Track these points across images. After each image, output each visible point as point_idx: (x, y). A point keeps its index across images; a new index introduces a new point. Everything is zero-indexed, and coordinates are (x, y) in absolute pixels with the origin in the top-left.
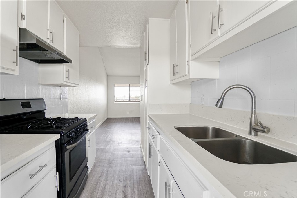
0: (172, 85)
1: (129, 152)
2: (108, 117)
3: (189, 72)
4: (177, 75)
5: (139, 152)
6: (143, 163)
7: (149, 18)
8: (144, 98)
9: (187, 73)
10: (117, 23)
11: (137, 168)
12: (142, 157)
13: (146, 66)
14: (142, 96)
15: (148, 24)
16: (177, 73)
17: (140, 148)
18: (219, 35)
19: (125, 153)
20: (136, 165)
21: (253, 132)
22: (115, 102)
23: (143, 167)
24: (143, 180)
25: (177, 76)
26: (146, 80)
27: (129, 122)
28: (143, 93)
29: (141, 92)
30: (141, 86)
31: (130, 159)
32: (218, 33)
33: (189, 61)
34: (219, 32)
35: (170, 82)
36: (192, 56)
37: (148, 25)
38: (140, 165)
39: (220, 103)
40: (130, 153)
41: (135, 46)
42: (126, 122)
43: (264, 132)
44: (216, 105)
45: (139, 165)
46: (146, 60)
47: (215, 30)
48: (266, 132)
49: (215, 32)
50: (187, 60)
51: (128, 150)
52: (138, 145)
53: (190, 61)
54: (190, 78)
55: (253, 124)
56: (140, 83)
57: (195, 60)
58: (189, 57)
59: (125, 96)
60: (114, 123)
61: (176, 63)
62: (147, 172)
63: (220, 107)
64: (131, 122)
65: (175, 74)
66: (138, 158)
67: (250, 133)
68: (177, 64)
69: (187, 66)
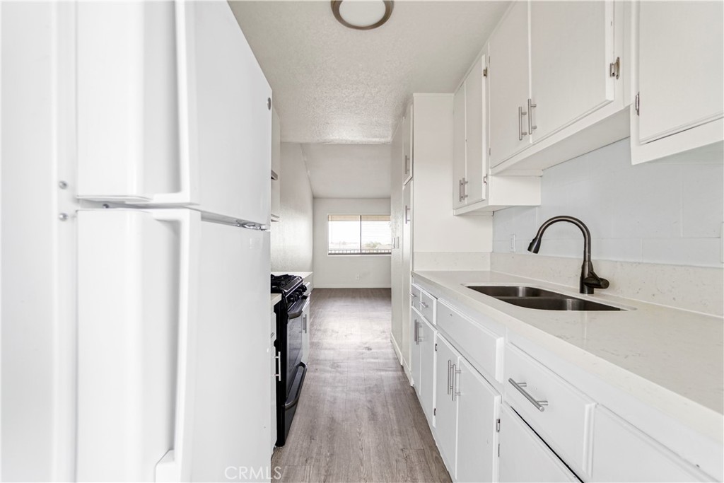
0: (457, 217)
1: (369, 349)
2: (315, 287)
3: (487, 195)
4: (466, 199)
5: (390, 351)
6: (400, 368)
7: (415, 95)
8: (401, 242)
9: (484, 197)
10: (354, 103)
11: (390, 375)
12: (397, 359)
13: (407, 180)
14: (396, 240)
15: (413, 103)
16: (467, 196)
17: (390, 344)
18: (531, 142)
19: (361, 351)
20: (386, 371)
21: (586, 288)
22: (329, 254)
23: (400, 373)
24: (402, 392)
25: (466, 201)
26: (407, 209)
27: (360, 297)
28: (399, 234)
29: (393, 232)
30: (393, 220)
31: (373, 360)
32: (529, 139)
33: (487, 176)
34: (531, 139)
35: (452, 213)
36: (491, 168)
37: (411, 107)
38: (394, 371)
39: (535, 246)
40: (373, 351)
41: (383, 140)
42: (354, 297)
43: (599, 287)
44: (529, 249)
45: (391, 371)
46: (407, 171)
47: (525, 134)
48: (603, 286)
49: (524, 137)
50: (484, 175)
51: (367, 346)
52: (386, 338)
53: (490, 177)
54: (490, 204)
55: (586, 276)
56: (390, 212)
57: (497, 174)
58: (487, 170)
59: (344, 243)
60: (329, 297)
61: (464, 179)
62: (407, 382)
63: (536, 251)
64: (365, 297)
65: (462, 197)
66: (389, 359)
67: (582, 291)
68: (466, 180)
69: (484, 185)
